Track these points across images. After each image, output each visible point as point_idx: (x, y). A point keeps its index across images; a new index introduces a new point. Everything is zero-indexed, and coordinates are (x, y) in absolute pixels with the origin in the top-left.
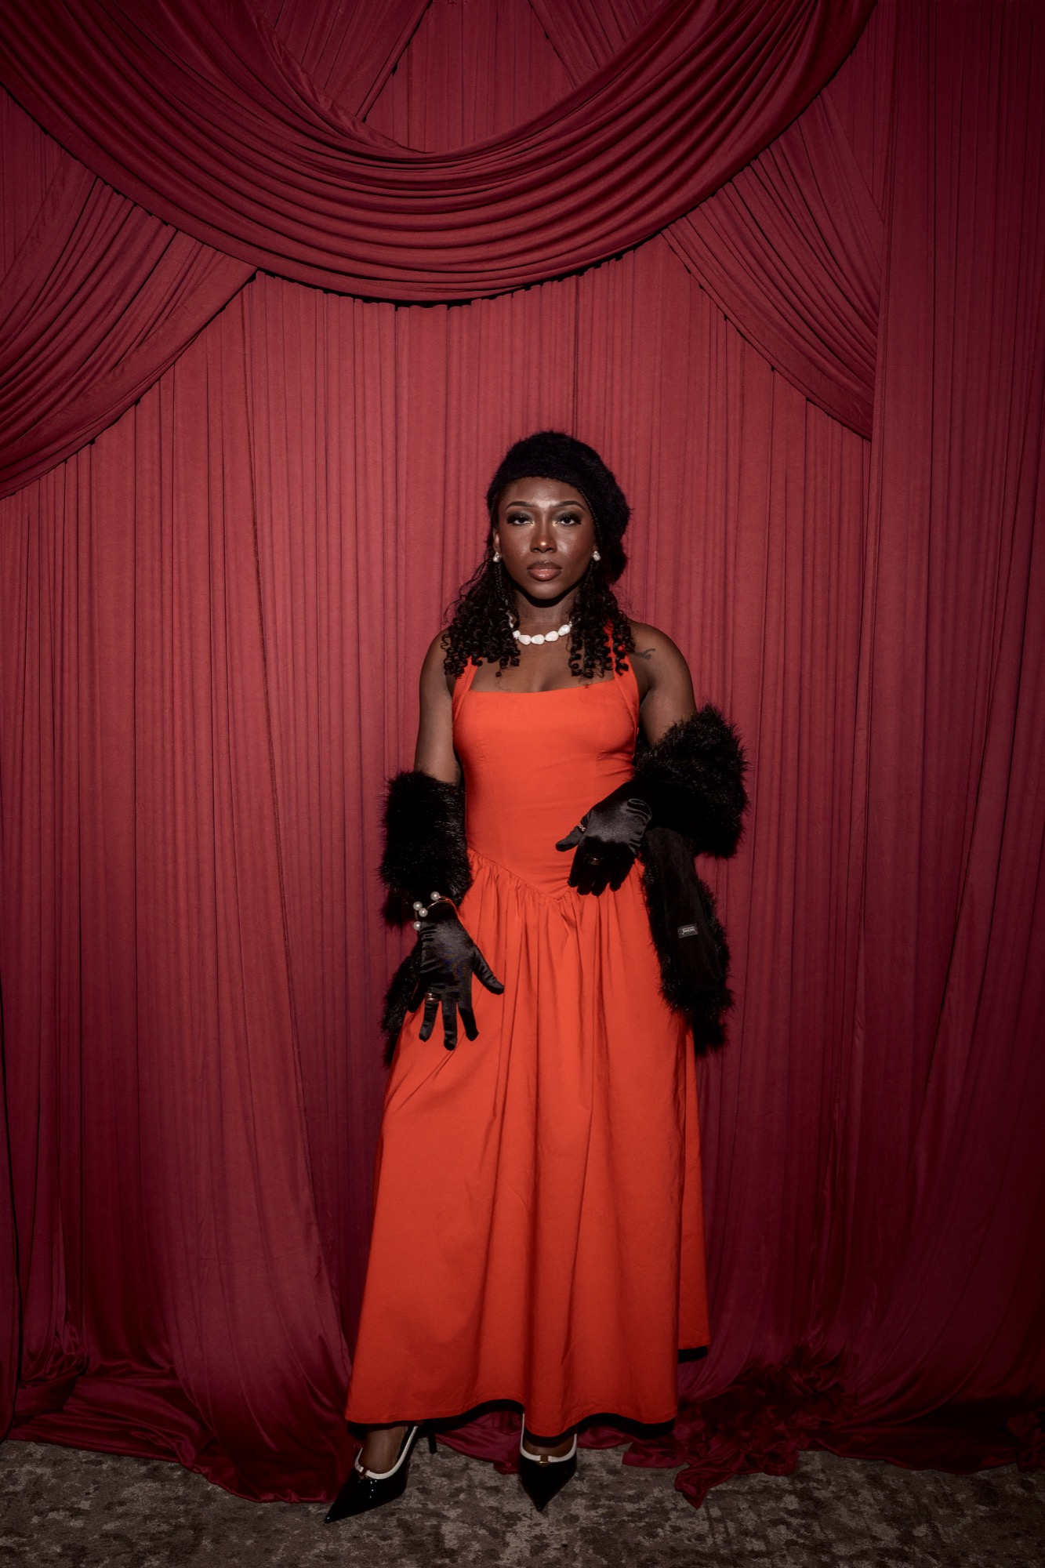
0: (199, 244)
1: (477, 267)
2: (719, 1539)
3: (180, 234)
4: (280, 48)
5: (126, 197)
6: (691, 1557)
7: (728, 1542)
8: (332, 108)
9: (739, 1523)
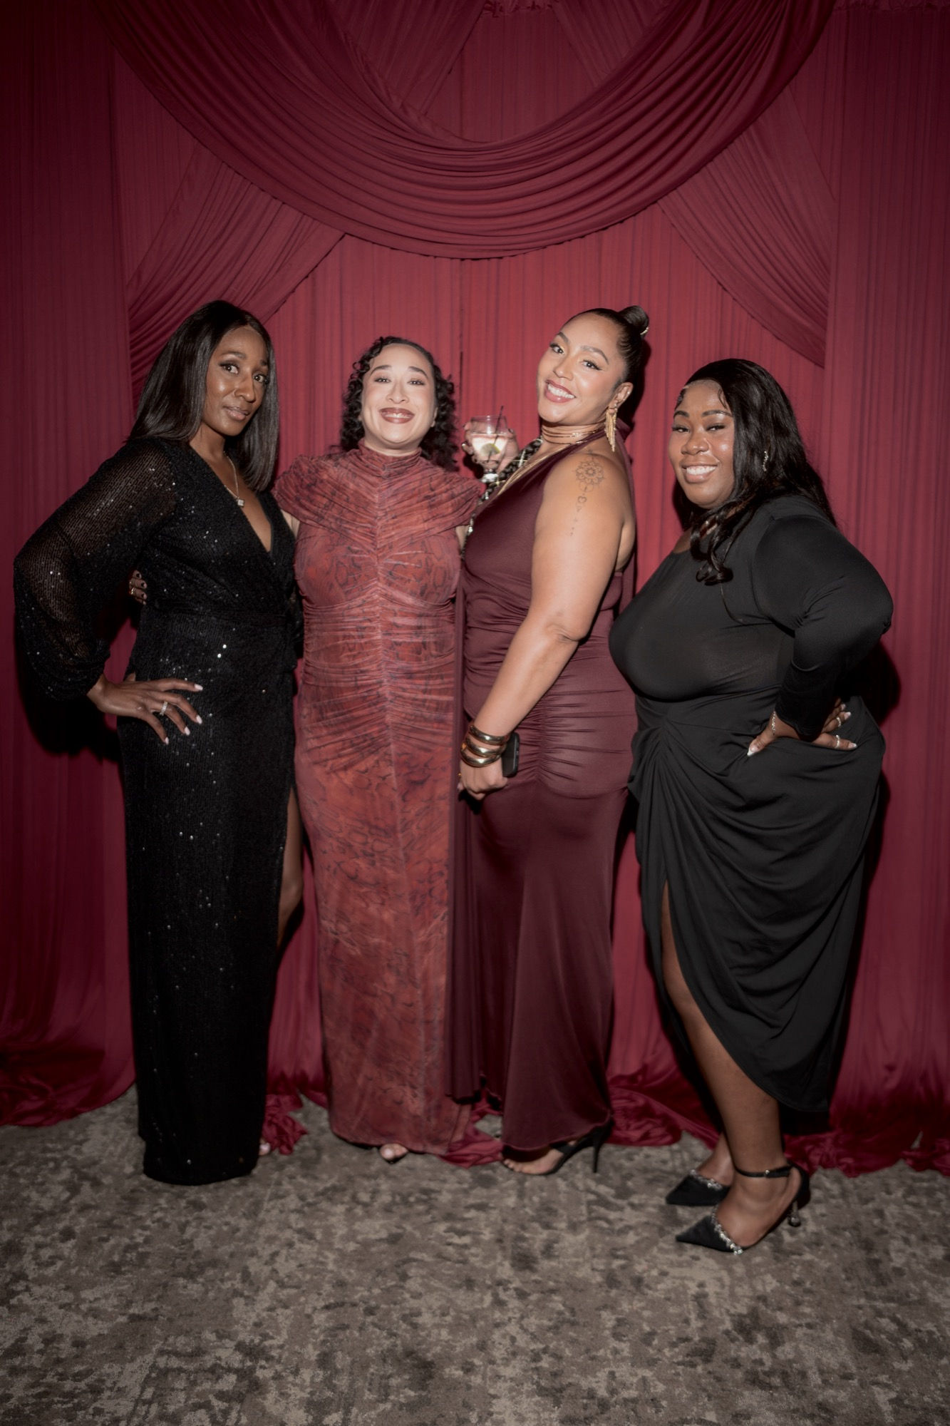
0: (301, 214)
1: (513, 232)
2: (677, 1163)
3: (286, 207)
4: (362, 58)
5: (245, 178)
6: (657, 1173)
7: (683, 1165)
8: (402, 106)
9: (691, 1154)
